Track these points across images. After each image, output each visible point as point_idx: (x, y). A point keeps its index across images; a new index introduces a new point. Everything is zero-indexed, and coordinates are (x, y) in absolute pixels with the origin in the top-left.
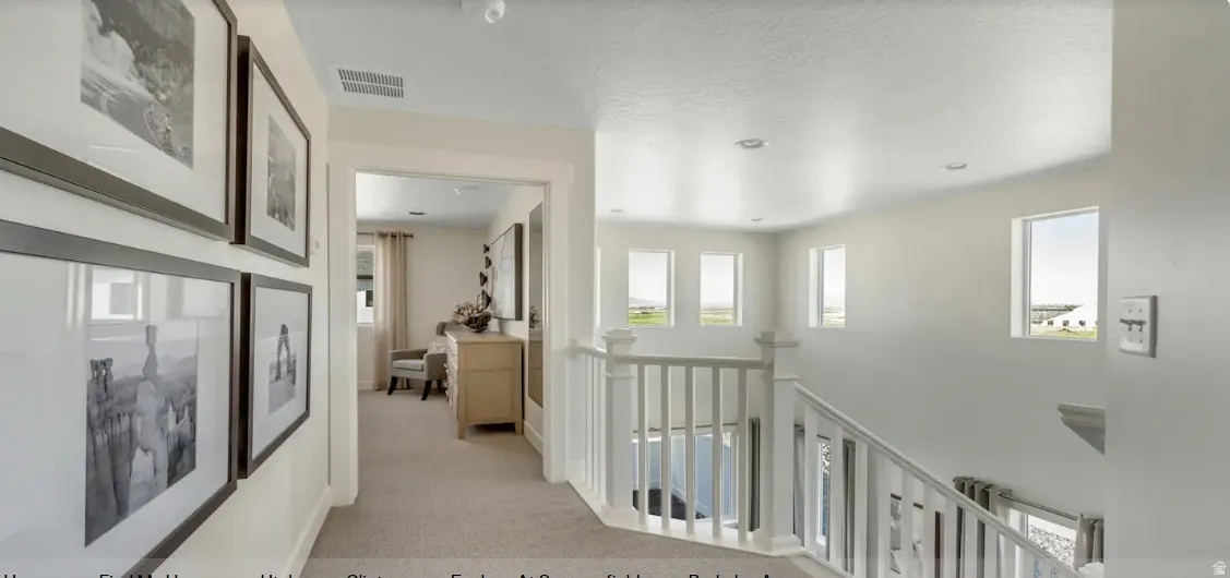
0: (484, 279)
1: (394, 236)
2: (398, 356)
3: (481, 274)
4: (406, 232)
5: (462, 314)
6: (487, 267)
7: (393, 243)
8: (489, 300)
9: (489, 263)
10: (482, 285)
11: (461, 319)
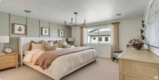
0: (142, 32)
1: (115, 23)
2: (115, 52)
3: (141, 30)
4: (118, 22)
5: (131, 43)
6: (143, 27)
7: (115, 26)
8: (143, 38)
9: (143, 26)
10: (142, 33)
11: (131, 44)
